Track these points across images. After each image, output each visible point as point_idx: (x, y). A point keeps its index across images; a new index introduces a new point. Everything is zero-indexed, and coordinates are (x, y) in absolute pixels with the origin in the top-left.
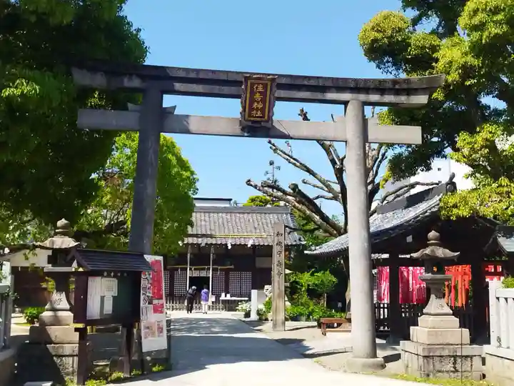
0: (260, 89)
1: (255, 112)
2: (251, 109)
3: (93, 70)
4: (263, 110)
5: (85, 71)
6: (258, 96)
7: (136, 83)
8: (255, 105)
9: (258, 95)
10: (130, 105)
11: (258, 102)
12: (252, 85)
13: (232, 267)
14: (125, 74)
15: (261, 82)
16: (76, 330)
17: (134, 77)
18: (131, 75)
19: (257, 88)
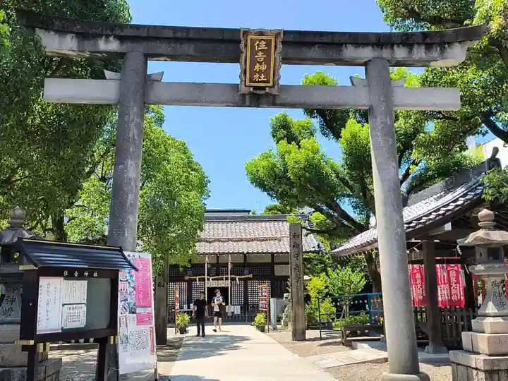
0: (263, 47)
1: (257, 75)
2: (253, 72)
3: (62, 32)
4: (267, 72)
5: (52, 33)
6: (260, 56)
7: (113, 45)
8: (257, 67)
9: (260, 53)
10: (107, 73)
11: (260, 63)
12: (253, 41)
13: (251, 276)
14: (100, 36)
15: (264, 37)
16: (24, 348)
17: (111, 38)
18: (107, 36)
19: (258, 45)
